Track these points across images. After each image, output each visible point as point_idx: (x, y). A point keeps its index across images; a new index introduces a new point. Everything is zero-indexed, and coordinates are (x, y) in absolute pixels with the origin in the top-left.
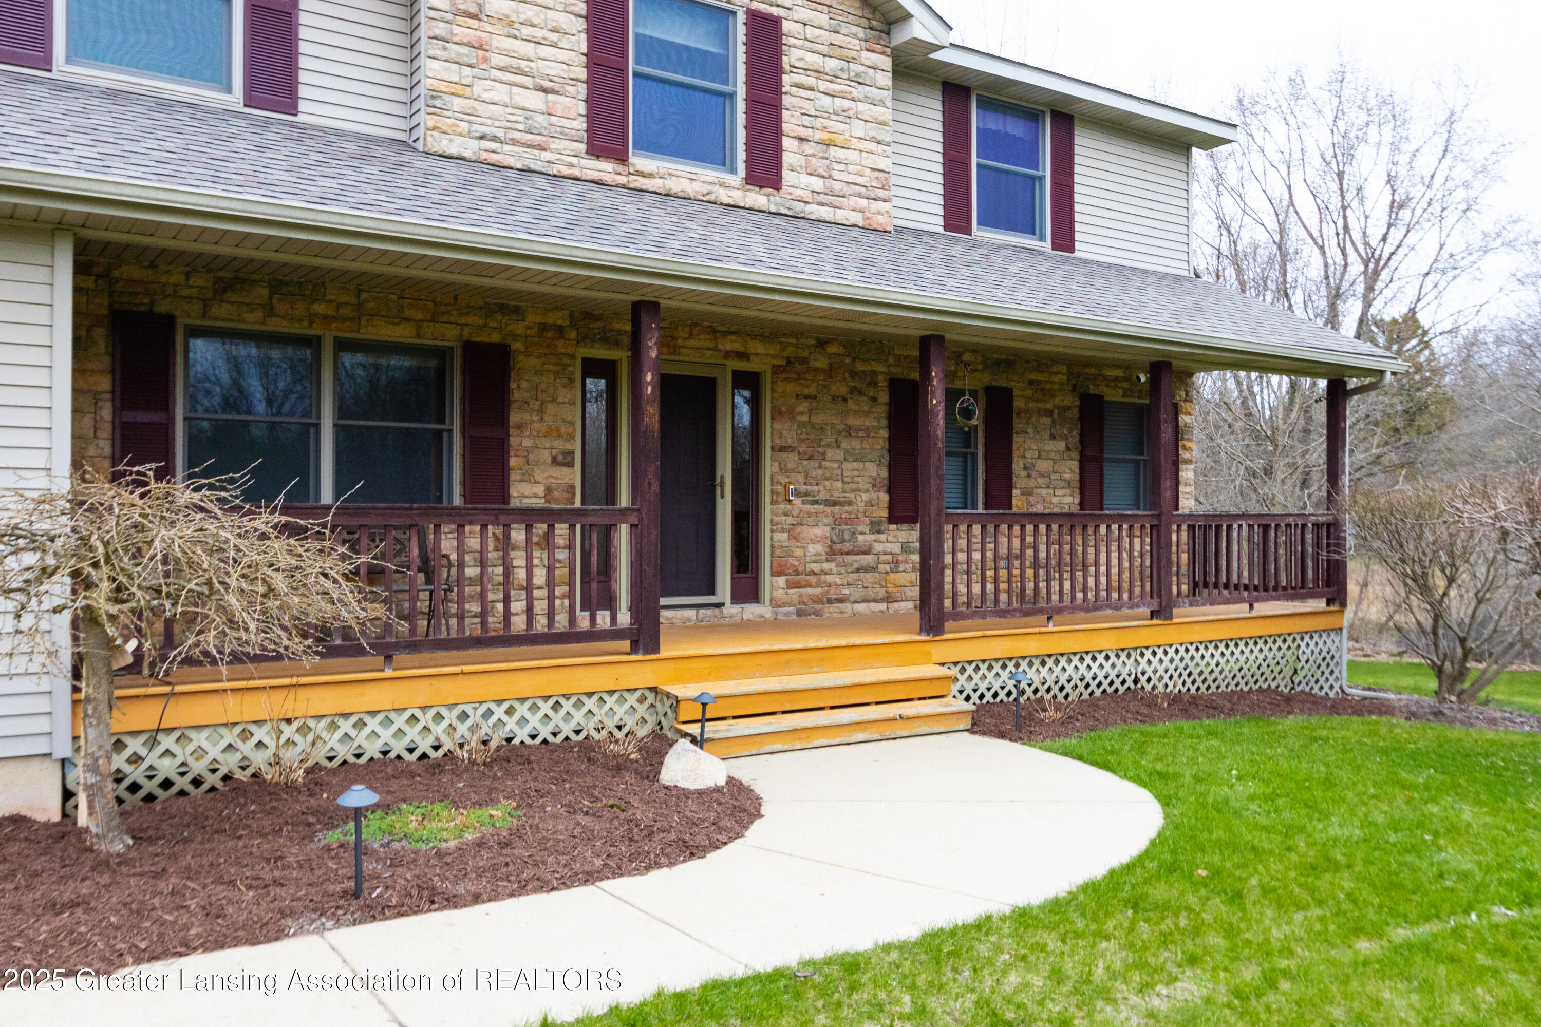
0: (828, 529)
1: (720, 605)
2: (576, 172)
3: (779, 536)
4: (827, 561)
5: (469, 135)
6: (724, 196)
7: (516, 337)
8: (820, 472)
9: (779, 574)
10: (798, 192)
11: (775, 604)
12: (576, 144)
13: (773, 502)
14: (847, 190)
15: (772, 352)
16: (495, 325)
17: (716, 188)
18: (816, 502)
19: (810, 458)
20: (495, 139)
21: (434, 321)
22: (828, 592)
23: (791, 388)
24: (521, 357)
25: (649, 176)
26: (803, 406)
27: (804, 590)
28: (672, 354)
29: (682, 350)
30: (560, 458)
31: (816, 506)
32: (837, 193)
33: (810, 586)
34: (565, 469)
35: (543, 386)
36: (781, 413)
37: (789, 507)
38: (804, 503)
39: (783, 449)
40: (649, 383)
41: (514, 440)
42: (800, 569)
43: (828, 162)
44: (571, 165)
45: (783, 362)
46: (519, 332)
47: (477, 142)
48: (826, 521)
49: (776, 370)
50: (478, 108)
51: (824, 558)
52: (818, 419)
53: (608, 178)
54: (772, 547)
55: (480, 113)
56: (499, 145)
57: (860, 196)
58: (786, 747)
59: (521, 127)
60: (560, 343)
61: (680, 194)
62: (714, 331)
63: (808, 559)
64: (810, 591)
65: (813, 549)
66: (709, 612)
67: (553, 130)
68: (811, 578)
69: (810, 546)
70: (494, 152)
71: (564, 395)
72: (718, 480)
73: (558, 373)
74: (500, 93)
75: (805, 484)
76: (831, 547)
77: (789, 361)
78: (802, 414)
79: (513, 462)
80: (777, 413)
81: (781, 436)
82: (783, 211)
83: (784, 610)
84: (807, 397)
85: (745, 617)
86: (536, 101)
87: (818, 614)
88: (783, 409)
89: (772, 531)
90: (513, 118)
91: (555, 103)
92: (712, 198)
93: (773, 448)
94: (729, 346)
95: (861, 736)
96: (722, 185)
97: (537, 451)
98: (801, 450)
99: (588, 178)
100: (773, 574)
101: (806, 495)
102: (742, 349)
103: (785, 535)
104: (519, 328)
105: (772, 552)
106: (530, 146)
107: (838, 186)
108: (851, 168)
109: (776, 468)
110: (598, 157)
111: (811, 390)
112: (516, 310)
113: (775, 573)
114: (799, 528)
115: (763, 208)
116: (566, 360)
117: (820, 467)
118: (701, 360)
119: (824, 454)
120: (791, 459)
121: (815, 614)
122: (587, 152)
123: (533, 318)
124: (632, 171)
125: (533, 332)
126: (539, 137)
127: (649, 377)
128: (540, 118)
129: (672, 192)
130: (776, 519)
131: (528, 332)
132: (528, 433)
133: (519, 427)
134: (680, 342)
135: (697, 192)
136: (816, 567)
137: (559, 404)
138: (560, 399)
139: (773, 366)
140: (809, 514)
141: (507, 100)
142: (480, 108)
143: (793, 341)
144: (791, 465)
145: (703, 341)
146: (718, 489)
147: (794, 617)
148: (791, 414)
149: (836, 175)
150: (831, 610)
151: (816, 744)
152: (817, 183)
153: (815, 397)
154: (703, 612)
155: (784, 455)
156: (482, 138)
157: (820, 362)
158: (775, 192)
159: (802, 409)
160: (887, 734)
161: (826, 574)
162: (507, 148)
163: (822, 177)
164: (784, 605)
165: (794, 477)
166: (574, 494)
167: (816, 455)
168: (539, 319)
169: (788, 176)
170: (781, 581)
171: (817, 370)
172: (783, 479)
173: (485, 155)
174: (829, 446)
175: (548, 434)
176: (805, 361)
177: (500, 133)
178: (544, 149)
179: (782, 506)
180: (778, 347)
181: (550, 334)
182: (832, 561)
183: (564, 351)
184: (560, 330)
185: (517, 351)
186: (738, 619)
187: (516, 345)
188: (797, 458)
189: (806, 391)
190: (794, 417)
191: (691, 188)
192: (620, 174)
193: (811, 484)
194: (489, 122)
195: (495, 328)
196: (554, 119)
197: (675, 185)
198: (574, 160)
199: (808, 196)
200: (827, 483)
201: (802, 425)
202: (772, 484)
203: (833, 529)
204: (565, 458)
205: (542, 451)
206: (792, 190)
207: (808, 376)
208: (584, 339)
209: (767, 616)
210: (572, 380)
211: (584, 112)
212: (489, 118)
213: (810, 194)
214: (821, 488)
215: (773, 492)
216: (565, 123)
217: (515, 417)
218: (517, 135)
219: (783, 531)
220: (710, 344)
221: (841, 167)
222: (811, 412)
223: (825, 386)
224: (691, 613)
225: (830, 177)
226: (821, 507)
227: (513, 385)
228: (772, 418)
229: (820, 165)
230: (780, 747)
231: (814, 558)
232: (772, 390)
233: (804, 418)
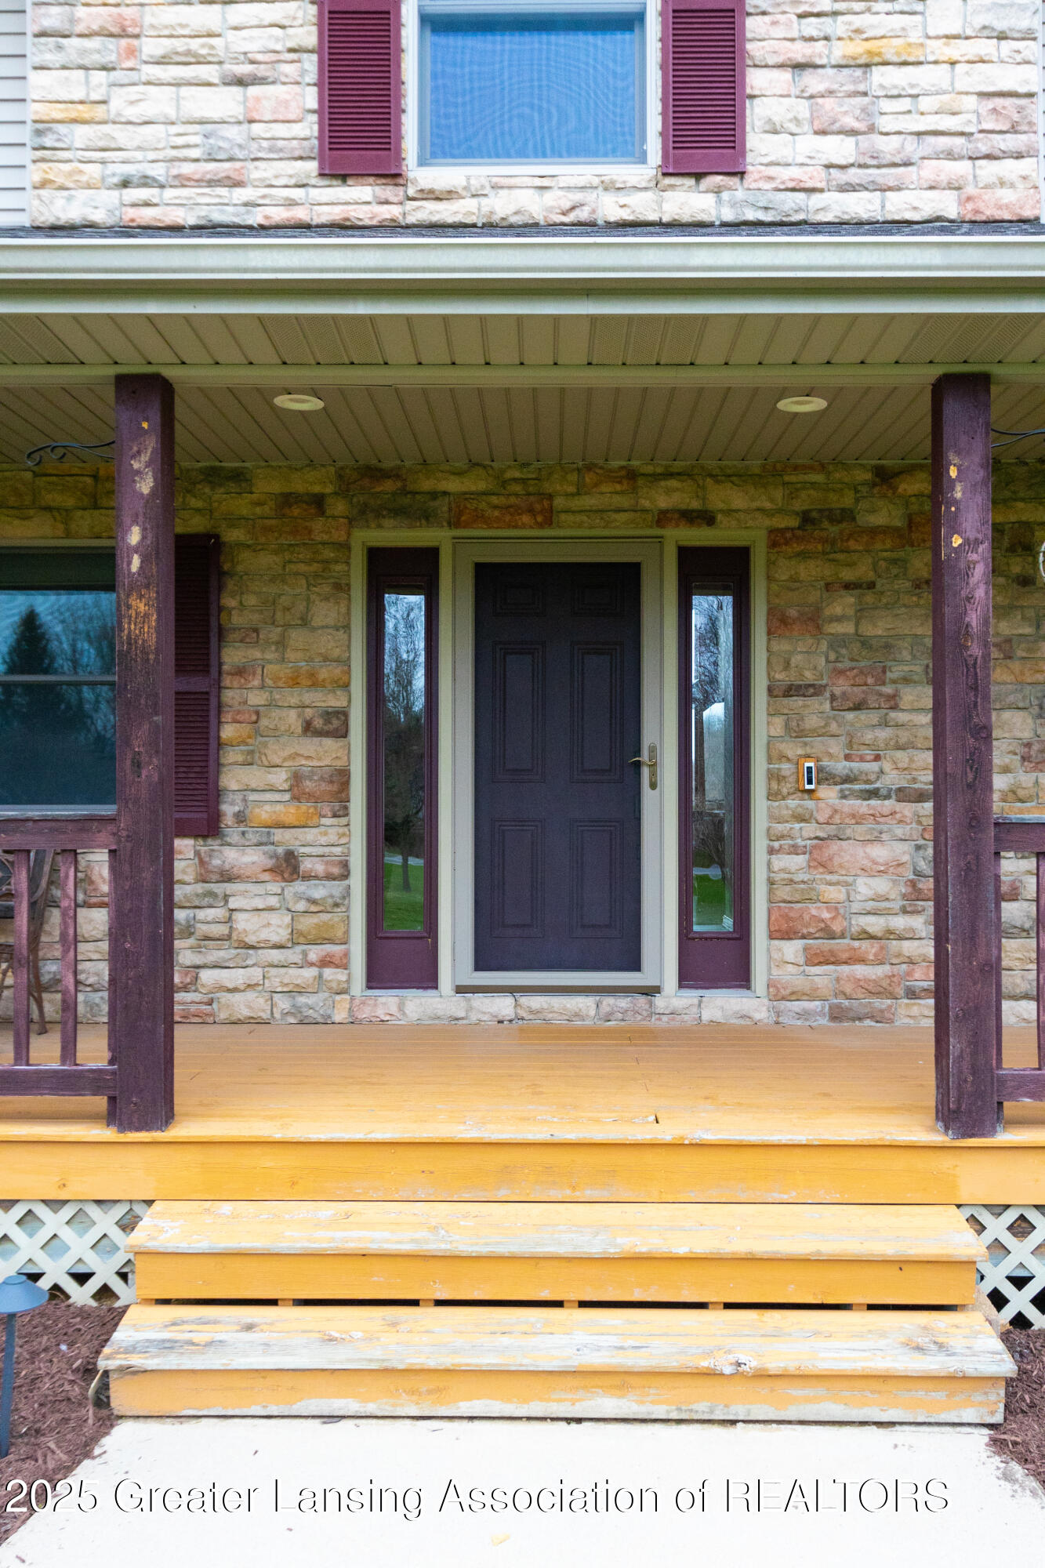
0: (907, 847)
1: (651, 991)
2: (301, 214)
3: (781, 862)
4: (904, 911)
5: (102, 184)
6: (611, 209)
7: (233, 521)
8: (883, 734)
9: (787, 935)
10: (786, 175)
11: (779, 994)
12: (299, 163)
13: (772, 795)
14: (911, 147)
15: (768, 505)
16: (199, 504)
17: (590, 197)
18: (874, 794)
19: (857, 707)
20: (146, 181)
21: (96, 507)
22: (909, 974)
23: (811, 570)
24: (245, 555)
25: (448, 195)
26: (843, 604)
27: (845, 969)
28: (541, 526)
29: (563, 517)
30: (318, 723)
31: (873, 802)
32: (888, 159)
33: (862, 961)
34: (328, 742)
35: (284, 601)
36: (784, 621)
37: (810, 804)
38: (844, 797)
39: (791, 691)
40: (136, 550)
41: (230, 696)
42: (836, 927)
43: (866, 100)
44: (291, 203)
45: (794, 522)
46: (245, 512)
47: (116, 193)
48: (899, 831)
49: (777, 539)
50: (115, 134)
51: (896, 905)
52: (877, 628)
53: (363, 214)
54: (771, 882)
55: (122, 143)
56: (156, 191)
57: (950, 156)
58: (371, 1408)
59: (195, 153)
60: (318, 525)
61: (513, 220)
62: (632, 475)
63: (856, 907)
64: (860, 970)
65: (866, 887)
66: (623, 1002)
67: (254, 146)
68: (865, 945)
69: (860, 881)
70: (147, 204)
71: (324, 613)
72: (645, 757)
73: (316, 576)
74: (159, 103)
75: (847, 757)
76: (913, 884)
77: (806, 519)
78: (839, 619)
79: (228, 732)
80: (779, 623)
81: (787, 665)
82: (751, 215)
83: (797, 1006)
84: (847, 586)
85: (706, 1016)
86: (226, 102)
87: (878, 1017)
88: (793, 613)
89: (771, 851)
90: (180, 141)
91: (258, 99)
92: (583, 215)
93: (770, 690)
94: (663, 502)
95: (609, 1405)
96: (609, 187)
97: (275, 713)
98: (838, 691)
99: (323, 220)
100: (772, 936)
101: (847, 780)
102: (695, 505)
103: (801, 860)
104: (242, 505)
105: (770, 892)
106: (212, 183)
107: (888, 146)
108: (925, 103)
109: (778, 728)
110: (344, 178)
111: (862, 570)
112: (238, 477)
113: (781, 933)
114: (835, 846)
115: (705, 218)
116: (329, 554)
117: (884, 723)
118: (606, 533)
119: (893, 697)
120: (813, 713)
121: (872, 1018)
122: (322, 175)
123: (268, 486)
124: (411, 192)
125: (266, 510)
126: (227, 165)
127: (134, 536)
128: (234, 133)
129: (496, 218)
130: (780, 828)
131: (258, 510)
132: (256, 683)
133: (240, 672)
134: (559, 502)
135: (550, 209)
136: (875, 924)
137: (314, 629)
138: (317, 621)
139: (772, 531)
140: (858, 819)
141: (173, 115)
142: (121, 135)
143: (818, 478)
144: (812, 721)
145: (607, 495)
146: (645, 772)
147: (824, 1021)
148: (813, 621)
149: (886, 123)
150: (915, 1011)
151: (465, 1408)
152: (841, 149)
153: (871, 585)
154: (609, 1002)
155: (797, 702)
156: (125, 184)
157: (883, 514)
158: (734, 181)
159: (838, 610)
160: (701, 1409)
161: (901, 938)
162: (169, 194)
163: (853, 133)
164: (795, 996)
165: (818, 745)
166: (345, 785)
167: (872, 701)
168: (276, 487)
169: (758, 144)
170: (792, 949)
171: (874, 532)
172: (793, 750)
173: (131, 214)
174: (906, 680)
175: (294, 682)
176: (847, 515)
177: (158, 171)
178: (238, 184)
179: (792, 803)
180: (778, 494)
181: (296, 511)
182: (916, 912)
183: (326, 537)
184: (318, 502)
185: (241, 545)
186: (689, 1019)
187: (232, 535)
188: (827, 706)
189: (848, 575)
190: (818, 628)
191: (537, 207)
192: (387, 202)
193: (862, 759)
194: (139, 155)
195: (198, 510)
196: (257, 129)
197: (501, 206)
198: (297, 194)
199: (816, 178)
200: (899, 754)
201: (838, 643)
202: (770, 760)
203: (918, 848)
204: (328, 722)
205: (284, 713)
206: (772, 171)
207: (852, 545)
208: (364, 514)
209: (757, 1016)
210: (342, 588)
211: (314, 105)
212: (139, 148)
213: (823, 173)
214: (887, 766)
215: (773, 776)
216: (281, 130)
217: (232, 656)
218: (187, 169)
219: (795, 850)
220: (625, 501)
221: (905, 104)
222: (860, 614)
223: (894, 562)
224: (585, 1004)
225: (872, 129)
226: (889, 804)
227: (229, 601)
228: (769, 633)
229: (848, 113)
230: (352, 1406)
231: (870, 905)
232: (770, 578)
233: (848, 628)
